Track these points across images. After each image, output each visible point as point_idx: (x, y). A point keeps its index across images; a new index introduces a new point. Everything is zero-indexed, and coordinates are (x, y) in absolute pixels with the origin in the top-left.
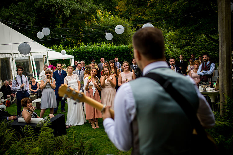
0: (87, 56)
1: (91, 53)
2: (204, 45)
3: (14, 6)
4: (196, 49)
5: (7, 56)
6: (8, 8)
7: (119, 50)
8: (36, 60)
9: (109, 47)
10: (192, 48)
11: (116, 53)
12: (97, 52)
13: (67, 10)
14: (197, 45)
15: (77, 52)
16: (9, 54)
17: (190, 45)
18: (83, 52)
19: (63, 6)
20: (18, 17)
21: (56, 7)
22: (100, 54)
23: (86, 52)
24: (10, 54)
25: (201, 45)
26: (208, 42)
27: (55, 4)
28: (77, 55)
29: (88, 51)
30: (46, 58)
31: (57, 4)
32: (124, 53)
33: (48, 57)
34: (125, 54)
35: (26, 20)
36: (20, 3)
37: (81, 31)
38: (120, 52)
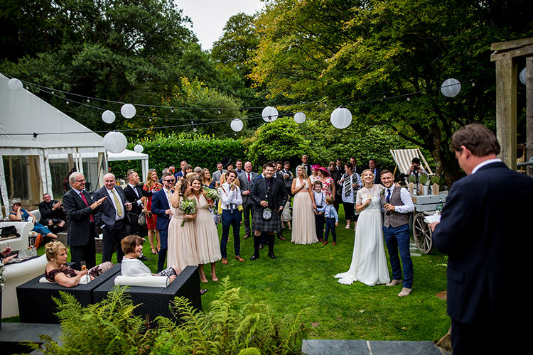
0: (169, 155)
1: (177, 151)
2: (364, 143)
3: (28, 60)
4: (352, 149)
5: (34, 153)
6: (17, 62)
7: (224, 146)
8: (85, 161)
9: (207, 142)
10: (346, 146)
11: (220, 152)
12: (187, 150)
13: (131, 74)
14: (354, 143)
15: (152, 148)
16: (37, 148)
17: (341, 142)
18: (162, 149)
19: (124, 67)
20: (37, 80)
21: (111, 68)
22: (193, 152)
23: (167, 148)
24: (41, 148)
25: (359, 142)
26: (369, 138)
27: (111, 62)
28: (152, 153)
29: (171, 147)
30: (103, 157)
31: (113, 63)
32: (234, 151)
33: (107, 156)
34: (235, 154)
35: (53, 85)
36: (41, 55)
37: (153, 112)
38: (226, 151)
